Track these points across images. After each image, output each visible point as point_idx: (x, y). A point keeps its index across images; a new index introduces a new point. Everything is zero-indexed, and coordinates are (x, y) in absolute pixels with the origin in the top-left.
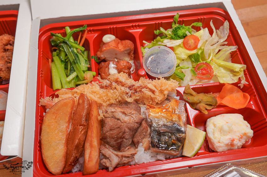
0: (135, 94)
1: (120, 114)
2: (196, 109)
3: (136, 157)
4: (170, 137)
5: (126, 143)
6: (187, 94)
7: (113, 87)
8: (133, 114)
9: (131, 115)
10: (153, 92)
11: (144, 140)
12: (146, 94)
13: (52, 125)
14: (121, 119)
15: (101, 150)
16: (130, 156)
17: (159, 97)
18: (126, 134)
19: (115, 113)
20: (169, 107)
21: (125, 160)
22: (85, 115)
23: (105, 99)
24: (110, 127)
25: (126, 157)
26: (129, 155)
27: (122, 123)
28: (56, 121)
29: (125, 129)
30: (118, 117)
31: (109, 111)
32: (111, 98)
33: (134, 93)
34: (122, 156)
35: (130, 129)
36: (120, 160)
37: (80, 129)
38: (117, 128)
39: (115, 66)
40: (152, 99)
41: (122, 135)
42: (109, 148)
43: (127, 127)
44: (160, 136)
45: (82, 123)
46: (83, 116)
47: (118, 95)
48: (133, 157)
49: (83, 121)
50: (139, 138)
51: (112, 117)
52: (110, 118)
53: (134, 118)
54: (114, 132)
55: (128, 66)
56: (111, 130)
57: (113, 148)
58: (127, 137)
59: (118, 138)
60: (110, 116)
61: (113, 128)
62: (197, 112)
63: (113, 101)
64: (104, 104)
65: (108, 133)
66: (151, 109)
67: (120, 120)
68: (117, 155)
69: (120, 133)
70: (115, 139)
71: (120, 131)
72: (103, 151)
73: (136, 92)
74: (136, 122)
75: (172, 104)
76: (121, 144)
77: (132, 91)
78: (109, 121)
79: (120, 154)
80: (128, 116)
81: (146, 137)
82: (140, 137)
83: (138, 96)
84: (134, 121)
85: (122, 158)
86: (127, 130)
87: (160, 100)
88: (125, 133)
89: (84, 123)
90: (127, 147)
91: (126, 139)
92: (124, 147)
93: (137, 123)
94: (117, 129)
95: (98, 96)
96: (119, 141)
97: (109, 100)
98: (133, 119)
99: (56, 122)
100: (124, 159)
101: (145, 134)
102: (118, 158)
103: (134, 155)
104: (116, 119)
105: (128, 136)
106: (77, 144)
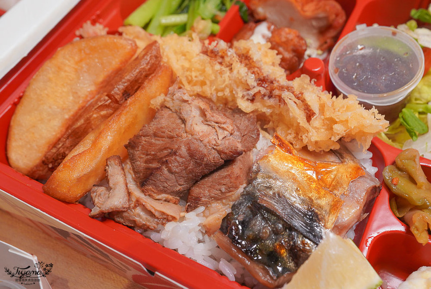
0: (266, 98)
1: (196, 113)
2: (402, 220)
3: (170, 226)
4: (276, 232)
5: (167, 180)
6: (399, 169)
7: (227, 59)
8: (224, 129)
9: (217, 129)
10: (310, 115)
11: (216, 205)
12: (288, 110)
13: (65, 71)
14: (188, 124)
15: (109, 163)
16: (157, 214)
17: (315, 134)
18: (175, 159)
19: (185, 104)
20: (330, 172)
21: (140, 216)
22: (128, 80)
23: (196, 77)
24: (158, 129)
25: (145, 209)
26: (156, 210)
27: (186, 132)
28: (76, 67)
29: (179, 148)
30: (186, 117)
31: (177, 95)
32: (208, 83)
33: (264, 95)
34: (138, 203)
35: (192, 154)
36: (127, 206)
37: (101, 101)
38: (168, 137)
39: (269, 34)
40: (298, 131)
41: (165, 157)
42: (129, 172)
43: (188, 144)
44: (255, 215)
45: (113, 92)
46: (123, 80)
47: (227, 83)
48: (163, 224)
49: (119, 89)
50: (204, 190)
51: (176, 112)
52: (170, 112)
53: (220, 138)
54: (158, 142)
55: (294, 45)
56: (155, 135)
57: (135, 175)
58: (174, 166)
59: (155, 159)
60: (173, 106)
61: (162, 134)
62: (401, 228)
63: (209, 91)
64: (188, 87)
65: (146, 139)
66: (278, 148)
67: (185, 125)
68: (129, 194)
69: (166, 149)
70: (149, 157)
71: (168, 145)
72: (110, 167)
73: (270, 96)
74: (218, 148)
75: (341, 170)
76: (151, 174)
77: (261, 88)
78: (166, 115)
79: (137, 193)
80: (209, 125)
81: (224, 201)
82: (209, 191)
83: (270, 107)
84: (214, 142)
85: (135, 207)
86: (184, 150)
87: (314, 139)
88: (175, 153)
89: (118, 94)
90: (165, 192)
91: (170, 171)
92: (155, 185)
93: (219, 152)
94: (167, 139)
95: (187, 65)
96: (154, 165)
97: (203, 83)
98: (216, 137)
99: (76, 70)
100: (138, 210)
101: (223, 190)
102: (127, 198)
103: (168, 221)
104: (180, 118)
105: (177, 167)
106: (78, 128)
